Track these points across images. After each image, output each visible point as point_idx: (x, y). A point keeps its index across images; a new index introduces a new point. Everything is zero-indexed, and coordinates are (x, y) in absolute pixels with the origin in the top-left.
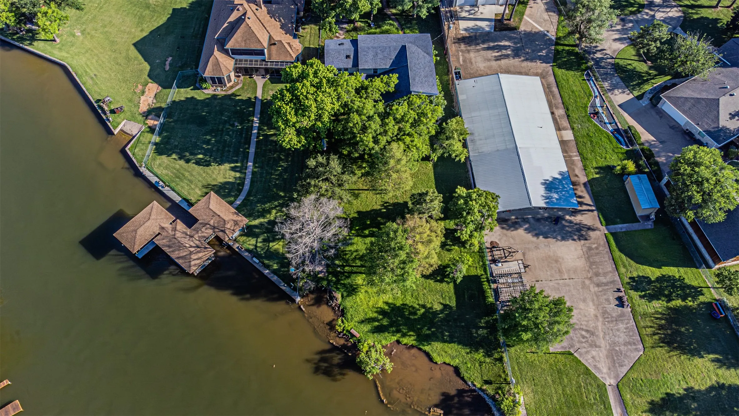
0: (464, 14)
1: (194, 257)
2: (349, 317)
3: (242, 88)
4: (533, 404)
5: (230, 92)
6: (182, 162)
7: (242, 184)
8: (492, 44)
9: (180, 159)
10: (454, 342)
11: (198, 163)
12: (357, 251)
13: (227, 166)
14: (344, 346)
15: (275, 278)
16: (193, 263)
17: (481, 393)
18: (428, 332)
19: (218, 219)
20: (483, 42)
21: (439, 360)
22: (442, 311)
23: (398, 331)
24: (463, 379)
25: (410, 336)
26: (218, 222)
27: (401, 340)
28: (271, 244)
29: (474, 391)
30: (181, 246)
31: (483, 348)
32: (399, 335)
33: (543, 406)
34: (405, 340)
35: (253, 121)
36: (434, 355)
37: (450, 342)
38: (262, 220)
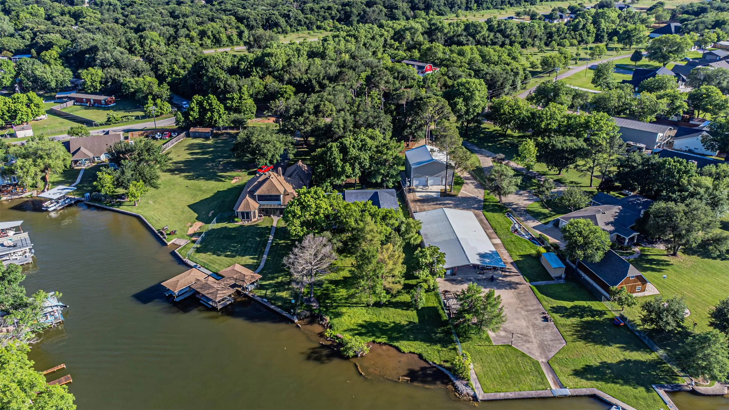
0: (418, 190)
1: (219, 292)
2: (336, 328)
3: (263, 222)
4: (482, 372)
5: (254, 224)
6: (215, 256)
7: (259, 265)
8: (439, 202)
9: (213, 254)
10: (417, 340)
11: (227, 256)
12: (342, 296)
13: (248, 257)
14: (331, 345)
15: (279, 310)
16: (218, 295)
17: (440, 368)
18: (396, 336)
19: (240, 274)
20: (433, 202)
21: (406, 351)
22: (407, 325)
23: (373, 335)
24: (425, 361)
25: (383, 338)
26: (240, 276)
27: (376, 340)
28: (277, 293)
29: (435, 367)
30: (210, 287)
31: (440, 343)
32: (373, 337)
33: (490, 374)
34: (379, 340)
35: (269, 237)
36: (403, 349)
37: (414, 340)
38: (271, 282)
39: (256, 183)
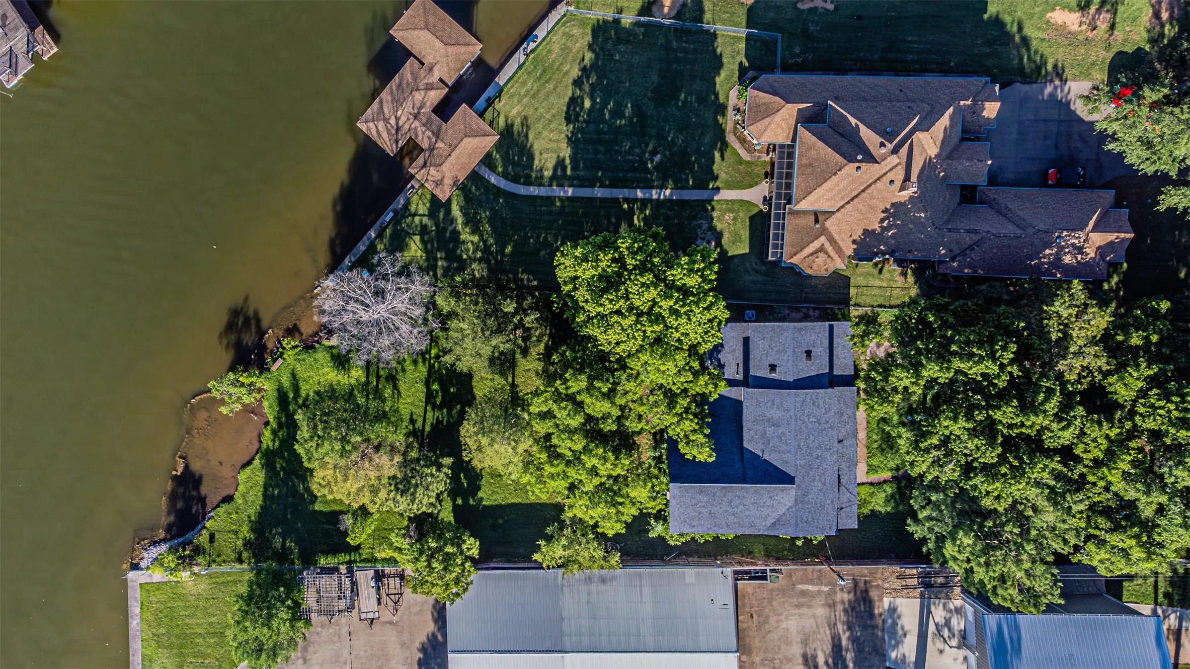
1: (381, 125)
2: (302, 357)
3: (740, 161)
4: (184, 592)
5: (731, 139)
6: (575, 73)
7: (528, 182)
9: (584, 69)
10: (264, 500)
11: (574, 101)
13: (566, 152)
14: (265, 347)
15: (362, 247)
16: (371, 125)
17: (200, 527)
18: (278, 466)
19: (445, 153)
20: (854, 640)
21: (242, 477)
22: (308, 489)
23: (280, 425)
24: (218, 506)
25: (274, 440)
26: (440, 156)
27: (269, 428)
28: (417, 238)
29: (204, 519)
30: (398, 102)
31: (257, 539)
32: (275, 425)
33: (182, 604)
34: (267, 434)
35: (662, 187)
36: (248, 470)
37: (264, 495)
38: (460, 220)
39: (853, 121)
